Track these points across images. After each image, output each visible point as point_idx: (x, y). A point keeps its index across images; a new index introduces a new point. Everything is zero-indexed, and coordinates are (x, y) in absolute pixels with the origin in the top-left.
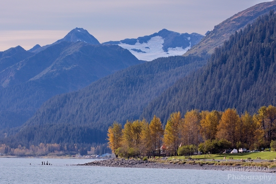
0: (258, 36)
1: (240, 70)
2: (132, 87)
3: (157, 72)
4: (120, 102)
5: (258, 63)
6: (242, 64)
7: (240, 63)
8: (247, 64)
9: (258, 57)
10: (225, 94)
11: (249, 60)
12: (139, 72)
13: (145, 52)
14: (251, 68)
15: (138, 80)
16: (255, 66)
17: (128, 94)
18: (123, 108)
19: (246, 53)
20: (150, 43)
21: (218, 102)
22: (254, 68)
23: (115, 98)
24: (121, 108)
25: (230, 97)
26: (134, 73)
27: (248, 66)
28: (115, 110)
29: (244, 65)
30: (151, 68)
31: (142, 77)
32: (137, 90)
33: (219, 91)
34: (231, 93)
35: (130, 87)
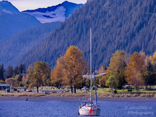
0: (84, 11)
1: (71, 33)
2: (24, 44)
3: (44, 33)
4: (15, 54)
5: (82, 29)
6: (72, 30)
7: (71, 29)
8: (75, 29)
9: (82, 25)
10: (61, 49)
11: (76, 27)
12: (31, 33)
13: (52, 18)
14: (78, 32)
15: (28, 39)
16: (80, 31)
17: (21, 49)
18: (16, 58)
19: (75, 23)
20: (56, 11)
21: (55, 55)
22: (79, 32)
23: (11, 52)
24: (15, 58)
25: (63, 51)
26: (28, 34)
27: (76, 31)
28: (11, 60)
29: (73, 31)
30: (39, 30)
31: (31, 37)
32: (27, 46)
33: (57, 48)
34: (64, 49)
35: (22, 44)
